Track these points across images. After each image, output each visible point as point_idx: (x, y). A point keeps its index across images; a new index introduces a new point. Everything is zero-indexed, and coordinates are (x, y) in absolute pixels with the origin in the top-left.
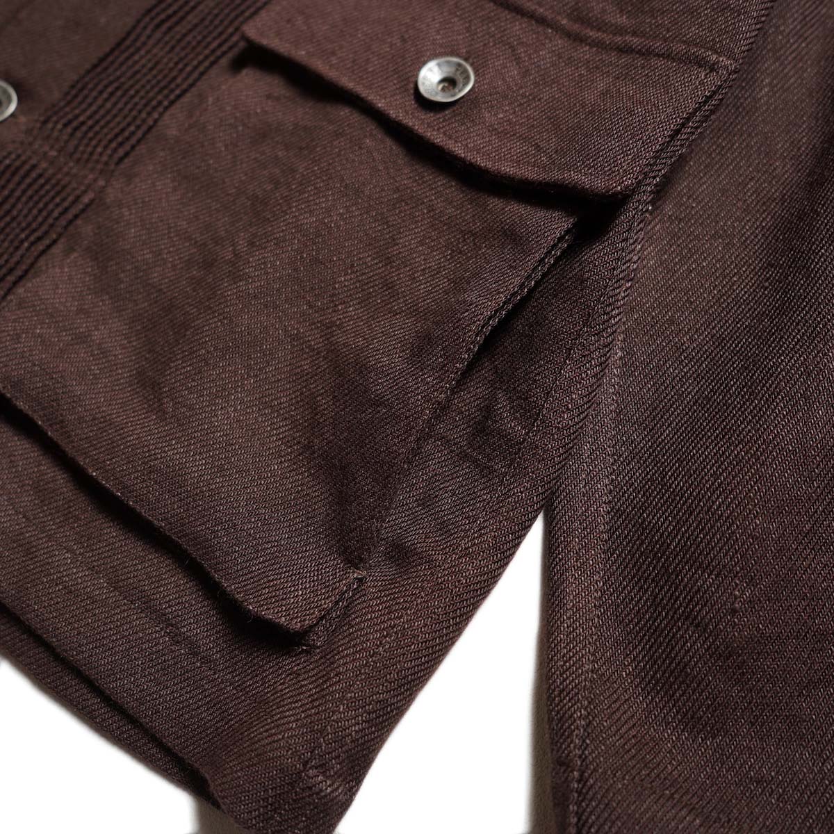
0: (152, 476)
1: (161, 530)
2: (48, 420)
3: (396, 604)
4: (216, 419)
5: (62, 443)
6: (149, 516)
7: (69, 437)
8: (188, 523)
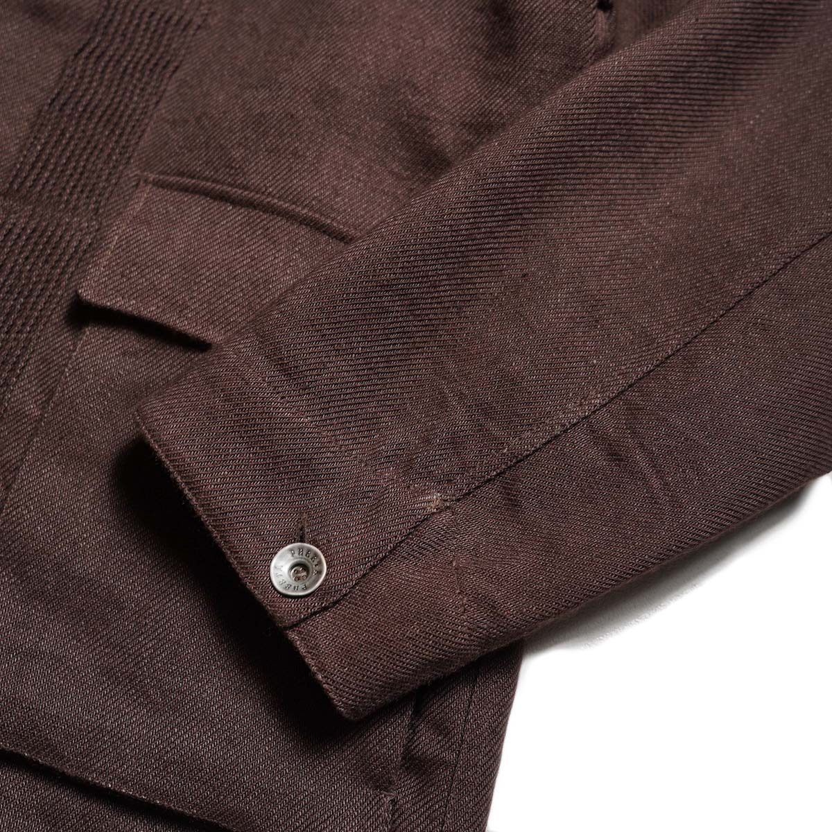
0: (169, 770)
1: (194, 816)
2: (33, 749)
3: (434, 811)
4: (206, 694)
5: (57, 765)
6: (179, 807)
7: (63, 757)
8: (219, 802)
